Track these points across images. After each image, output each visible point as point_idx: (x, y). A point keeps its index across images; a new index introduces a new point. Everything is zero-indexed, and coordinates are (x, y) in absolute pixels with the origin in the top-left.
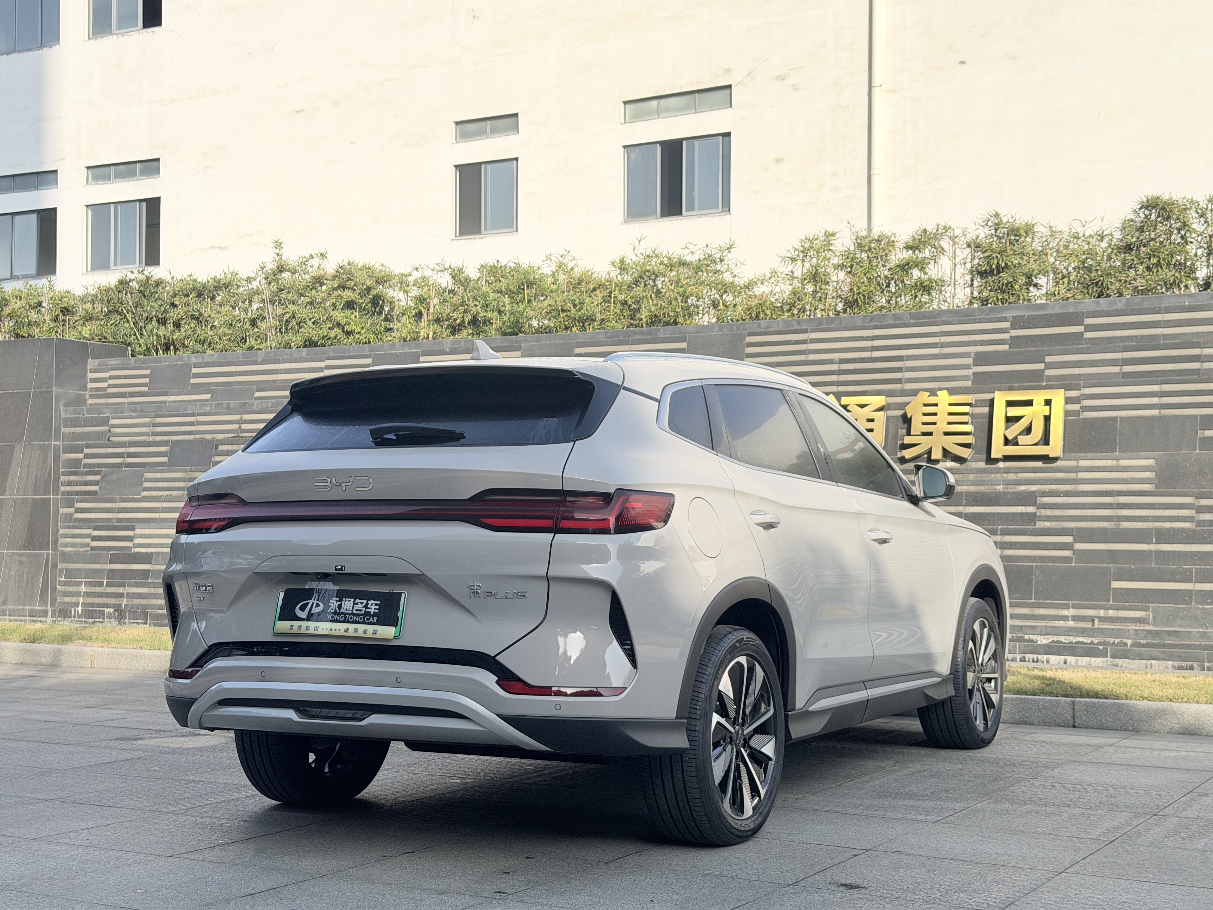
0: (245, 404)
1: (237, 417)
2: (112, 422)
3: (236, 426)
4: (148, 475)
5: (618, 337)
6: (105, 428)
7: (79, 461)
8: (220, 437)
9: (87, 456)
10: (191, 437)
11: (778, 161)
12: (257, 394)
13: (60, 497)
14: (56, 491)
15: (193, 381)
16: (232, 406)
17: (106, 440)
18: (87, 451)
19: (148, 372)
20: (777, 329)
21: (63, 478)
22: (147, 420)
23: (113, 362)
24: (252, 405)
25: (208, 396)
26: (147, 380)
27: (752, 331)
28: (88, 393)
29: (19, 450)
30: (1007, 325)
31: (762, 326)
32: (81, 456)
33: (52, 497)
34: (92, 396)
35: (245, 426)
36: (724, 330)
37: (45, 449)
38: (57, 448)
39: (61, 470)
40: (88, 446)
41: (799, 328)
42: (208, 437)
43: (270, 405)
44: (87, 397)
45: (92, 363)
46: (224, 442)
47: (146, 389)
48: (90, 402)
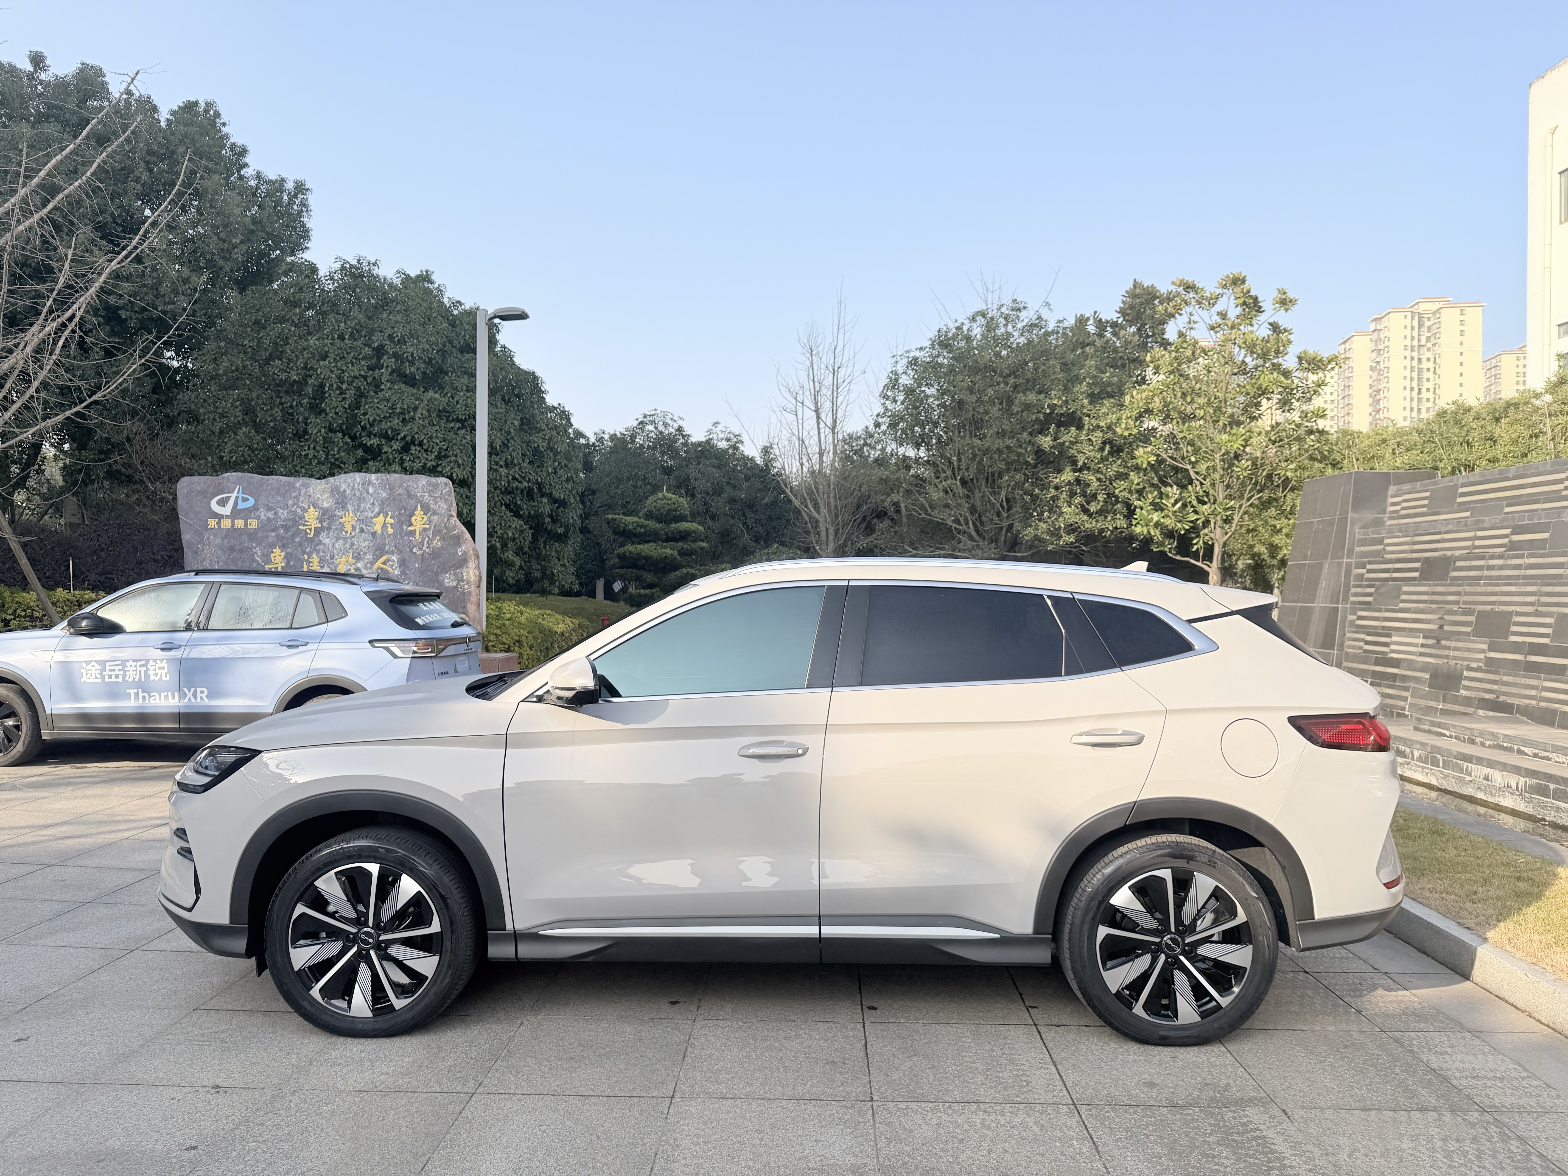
0: (1478, 521)
1: (1471, 534)
2: (1387, 541)
3: (1469, 543)
4: (1405, 589)
6: (1381, 547)
7: (1363, 575)
8: (1458, 553)
9: (1369, 571)
10: (1436, 554)
13: (1348, 606)
14: (1345, 601)
15: (1459, 500)
16: (1469, 523)
17: (1379, 557)
18: (1369, 567)
19: (1427, 494)
21: (1351, 590)
23: (1407, 487)
25: (1468, 514)
26: (1426, 502)
28: (1387, 515)
29: (1326, 566)
32: (1364, 571)
33: (1340, 606)
34: (1390, 518)
35: (1477, 543)
37: (1340, 565)
38: (1349, 565)
39: (1352, 583)
40: (1370, 563)
42: (1449, 553)
43: (1498, 521)
44: (1386, 519)
45: (1392, 489)
46: (1460, 558)
47: (1425, 510)
48: (1389, 523)
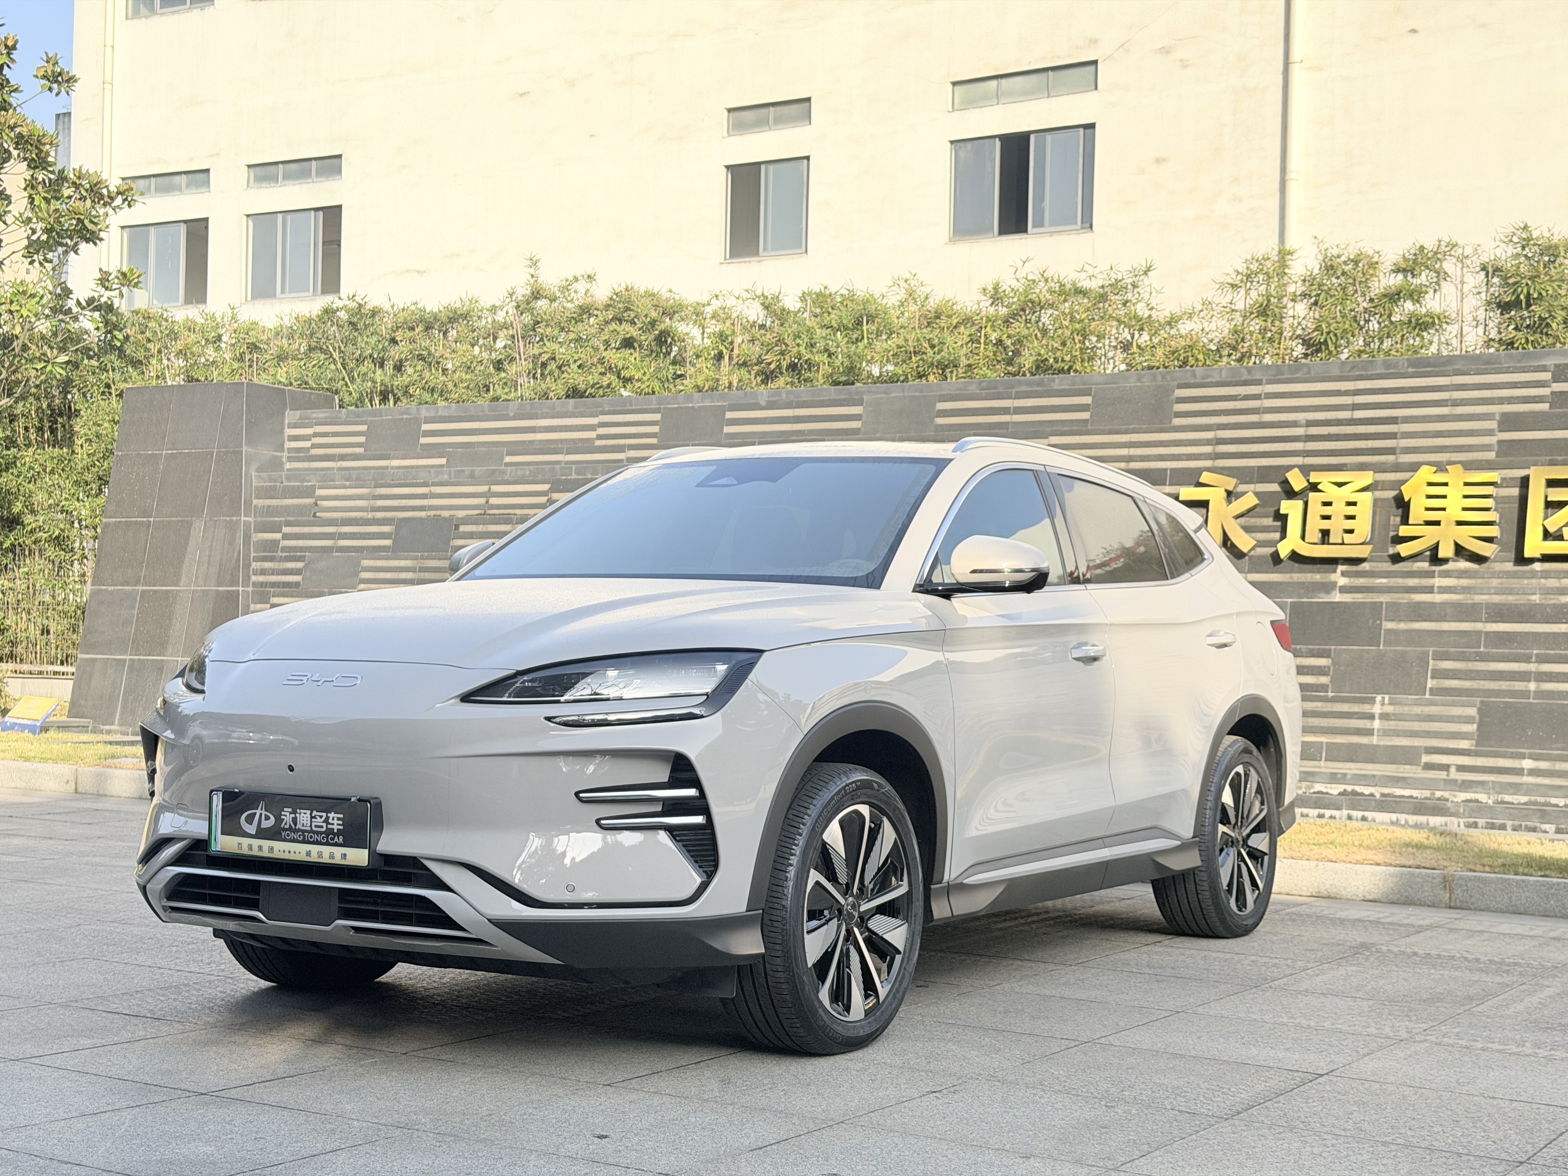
0: (494, 471)
1: (483, 489)
2: (320, 492)
3: (482, 501)
4: (366, 563)
5: (996, 388)
6: (310, 501)
7: (276, 542)
8: (461, 514)
9: (286, 537)
10: (423, 514)
11: (1159, 161)
12: (508, 459)
13: (250, 589)
14: (246, 583)
15: (423, 440)
16: (477, 473)
17: (311, 516)
18: (286, 530)
19: (364, 428)
20: (1218, 379)
21: (255, 565)
22: (365, 491)
23: (321, 414)
24: (504, 472)
25: (443, 461)
26: (362, 439)
27: (1183, 382)
28: (285, 454)
29: (198, 527)
30: (1547, 376)
31: (1198, 374)
32: (278, 536)
33: (241, 589)
34: (290, 459)
35: (494, 501)
36: (1143, 380)
37: (232, 528)
38: (247, 525)
39: (253, 555)
40: (289, 524)
41: (1249, 377)
42: (446, 514)
43: (527, 473)
44: (284, 460)
45: (291, 416)
46: (467, 521)
47: (361, 450)
48: (288, 466)
